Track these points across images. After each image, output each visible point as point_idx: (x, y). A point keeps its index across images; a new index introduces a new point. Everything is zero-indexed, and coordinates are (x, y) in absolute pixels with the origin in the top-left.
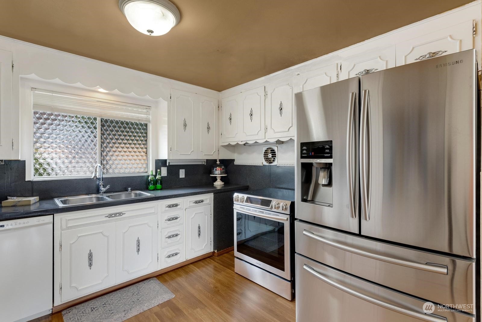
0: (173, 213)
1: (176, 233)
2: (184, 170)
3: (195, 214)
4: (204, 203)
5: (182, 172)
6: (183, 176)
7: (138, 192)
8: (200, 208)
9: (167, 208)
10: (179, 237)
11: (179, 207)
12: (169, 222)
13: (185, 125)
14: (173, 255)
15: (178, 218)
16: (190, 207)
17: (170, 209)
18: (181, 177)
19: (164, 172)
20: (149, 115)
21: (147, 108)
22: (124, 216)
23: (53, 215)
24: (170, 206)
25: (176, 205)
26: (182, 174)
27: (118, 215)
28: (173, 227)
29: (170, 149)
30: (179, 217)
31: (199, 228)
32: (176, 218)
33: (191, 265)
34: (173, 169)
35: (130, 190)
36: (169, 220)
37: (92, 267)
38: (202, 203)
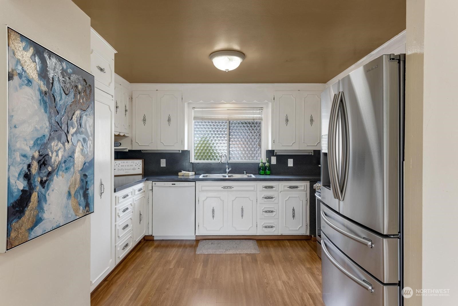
0: (269, 193)
1: (271, 209)
2: (292, 160)
3: (289, 197)
4: (298, 189)
5: (290, 162)
6: (292, 165)
7: (249, 175)
8: (294, 193)
9: (264, 189)
10: (274, 213)
11: (274, 189)
12: (266, 200)
13: (287, 120)
14: (269, 227)
15: (273, 198)
16: (284, 191)
17: (266, 189)
18: (289, 165)
19: (274, 160)
20: (262, 114)
21: (260, 109)
22: (233, 189)
23: (195, 182)
24: (266, 187)
25: (272, 187)
26: (290, 163)
27: (229, 188)
28: (269, 205)
29: (273, 142)
30: (275, 198)
31: (294, 210)
32: (272, 198)
33: (287, 241)
34: (282, 158)
35: (245, 173)
36: (266, 198)
37: (214, 218)
38: (296, 189)
